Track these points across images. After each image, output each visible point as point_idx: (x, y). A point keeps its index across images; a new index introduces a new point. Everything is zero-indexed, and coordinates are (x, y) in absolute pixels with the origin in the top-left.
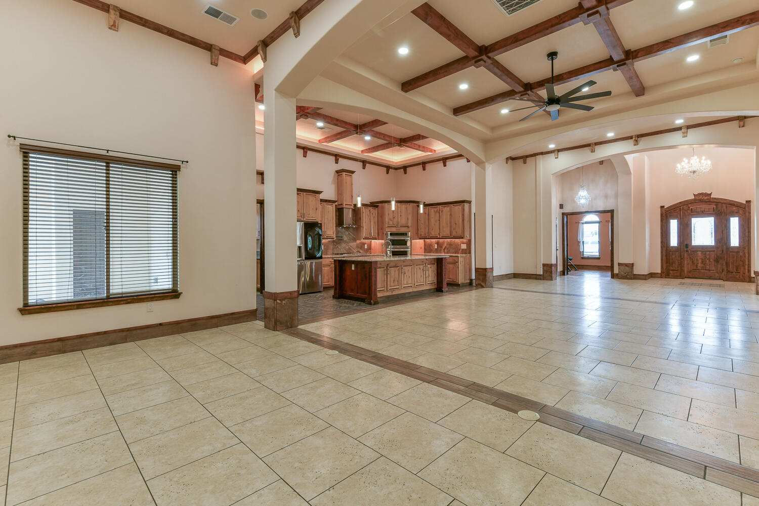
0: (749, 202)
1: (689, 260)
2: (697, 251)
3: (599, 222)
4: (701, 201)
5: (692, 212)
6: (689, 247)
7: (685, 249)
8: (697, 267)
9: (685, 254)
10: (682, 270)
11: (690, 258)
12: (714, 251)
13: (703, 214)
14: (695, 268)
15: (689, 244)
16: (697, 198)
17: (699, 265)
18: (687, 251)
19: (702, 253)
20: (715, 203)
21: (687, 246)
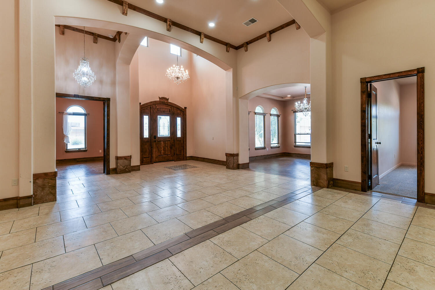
0: (185, 108)
1: (156, 148)
2: (161, 141)
3: (85, 115)
4: (164, 103)
5: (158, 111)
6: (157, 138)
7: (154, 140)
8: (161, 154)
9: (154, 144)
10: (152, 157)
11: (157, 146)
12: (170, 141)
13: (164, 114)
14: (160, 154)
15: (156, 136)
16: (161, 100)
17: (162, 151)
18: (155, 141)
19: (164, 142)
20: (170, 106)
21: (155, 137)
